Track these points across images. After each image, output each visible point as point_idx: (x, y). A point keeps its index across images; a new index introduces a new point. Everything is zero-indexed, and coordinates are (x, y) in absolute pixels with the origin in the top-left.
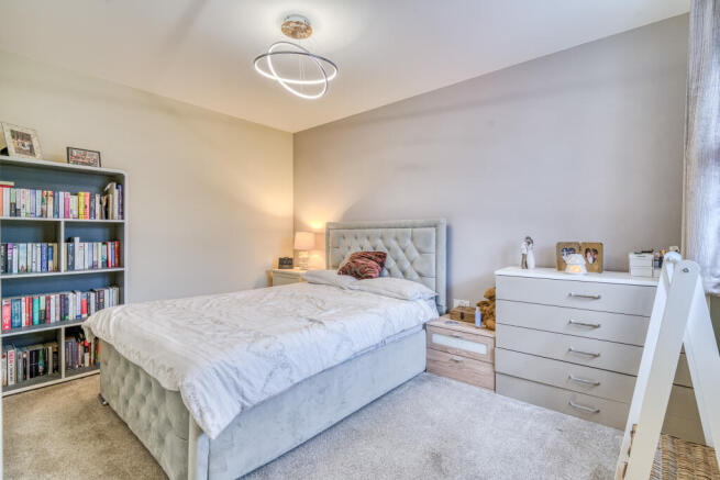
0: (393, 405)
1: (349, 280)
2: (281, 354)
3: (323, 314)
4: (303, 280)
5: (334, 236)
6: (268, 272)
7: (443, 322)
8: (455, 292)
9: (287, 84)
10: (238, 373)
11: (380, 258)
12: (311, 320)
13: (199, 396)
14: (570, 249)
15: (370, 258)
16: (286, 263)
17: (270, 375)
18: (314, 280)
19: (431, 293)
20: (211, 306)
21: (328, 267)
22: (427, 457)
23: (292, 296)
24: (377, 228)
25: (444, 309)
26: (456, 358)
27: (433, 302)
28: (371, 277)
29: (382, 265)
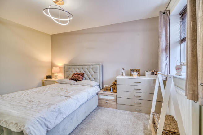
0: (91, 118)
1: (73, 82)
2: (59, 110)
3: (69, 94)
4: (57, 83)
5: (66, 68)
6: (42, 81)
7: (102, 92)
8: (104, 83)
9: (55, 19)
10: (45, 119)
11: (82, 74)
12: (66, 96)
13: (32, 132)
14: (132, 71)
15: (79, 75)
16: (49, 77)
17: (56, 117)
18: (60, 82)
19: (98, 84)
20: (25, 95)
21: (65, 78)
22: (105, 131)
23: (55, 89)
24: (81, 66)
25: (101, 88)
26: (106, 101)
27: (99, 86)
28: (80, 80)
29: (83, 76)
